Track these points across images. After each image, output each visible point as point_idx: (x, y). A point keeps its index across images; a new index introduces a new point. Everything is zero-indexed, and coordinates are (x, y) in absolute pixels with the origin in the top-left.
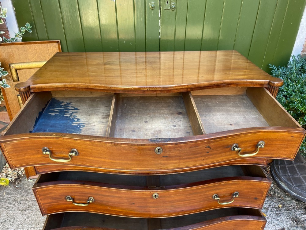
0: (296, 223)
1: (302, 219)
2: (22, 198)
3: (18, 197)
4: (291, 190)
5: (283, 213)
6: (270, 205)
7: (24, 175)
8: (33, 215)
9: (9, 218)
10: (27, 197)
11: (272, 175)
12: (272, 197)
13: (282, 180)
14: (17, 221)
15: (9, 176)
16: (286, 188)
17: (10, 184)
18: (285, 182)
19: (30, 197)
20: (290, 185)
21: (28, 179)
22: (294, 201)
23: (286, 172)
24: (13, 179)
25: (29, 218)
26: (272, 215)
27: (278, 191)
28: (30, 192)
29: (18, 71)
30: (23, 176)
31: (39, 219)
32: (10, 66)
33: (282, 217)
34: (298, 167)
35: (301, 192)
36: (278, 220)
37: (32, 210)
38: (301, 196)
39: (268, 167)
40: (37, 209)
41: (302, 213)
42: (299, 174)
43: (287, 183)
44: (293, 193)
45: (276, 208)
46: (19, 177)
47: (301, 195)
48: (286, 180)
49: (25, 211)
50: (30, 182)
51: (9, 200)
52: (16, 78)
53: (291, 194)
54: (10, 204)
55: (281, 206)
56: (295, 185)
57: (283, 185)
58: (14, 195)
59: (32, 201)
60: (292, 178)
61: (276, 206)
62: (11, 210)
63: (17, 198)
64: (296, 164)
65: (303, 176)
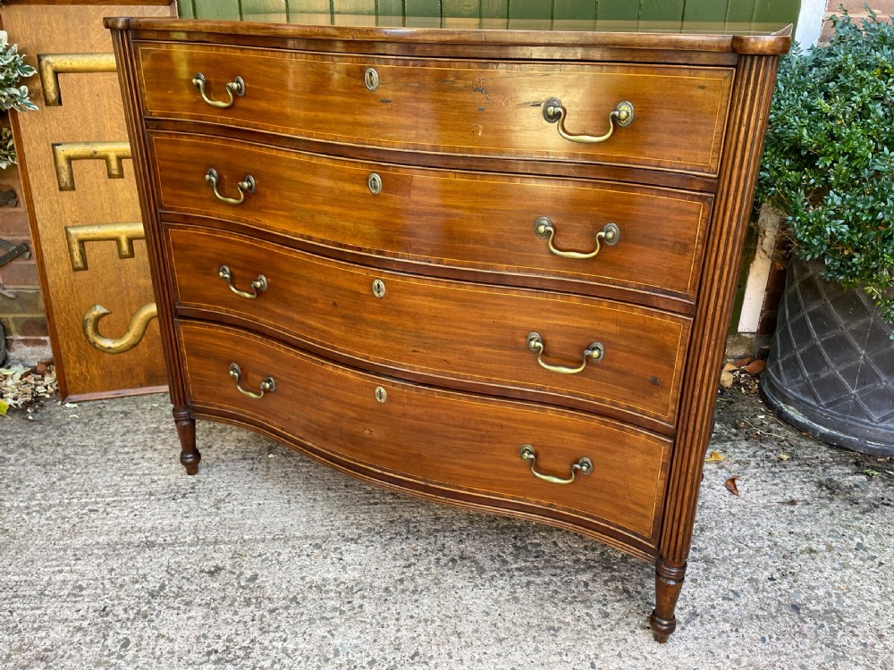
0: (828, 491)
1: (847, 484)
2: (45, 441)
3: (34, 438)
4: (815, 422)
5: (794, 471)
6: (754, 456)
7: (51, 394)
8: (78, 474)
9: (6, 481)
10: (61, 438)
11: (762, 395)
12: (761, 439)
13: (790, 396)
14: (29, 486)
15: (9, 394)
16: (800, 418)
17: (10, 413)
18: (797, 403)
19: (69, 438)
20: (811, 405)
21: (63, 400)
22: (824, 448)
23: (798, 371)
24: (20, 402)
25: (64, 480)
26: (758, 474)
27: (780, 429)
28: (70, 429)
29: (60, 76)
30: (48, 396)
31: (94, 480)
32: (40, 60)
33: (787, 478)
34: (827, 344)
35: (842, 420)
36: (776, 485)
37: (75, 464)
38: (844, 433)
39: (753, 382)
40: (90, 462)
41: (847, 471)
42: (833, 365)
43: (803, 401)
44: (821, 427)
45: (770, 461)
46: (37, 399)
47: (841, 431)
48: (799, 396)
49: (55, 465)
50: (70, 408)
51: (7, 444)
52: (52, 96)
53: (815, 431)
54: (11, 452)
55: (785, 457)
56: (823, 403)
57: (791, 411)
58: (23, 435)
59: (74, 445)
60: (814, 383)
61: (772, 458)
62: (12, 465)
63: (31, 441)
64: (820, 338)
65: (843, 367)
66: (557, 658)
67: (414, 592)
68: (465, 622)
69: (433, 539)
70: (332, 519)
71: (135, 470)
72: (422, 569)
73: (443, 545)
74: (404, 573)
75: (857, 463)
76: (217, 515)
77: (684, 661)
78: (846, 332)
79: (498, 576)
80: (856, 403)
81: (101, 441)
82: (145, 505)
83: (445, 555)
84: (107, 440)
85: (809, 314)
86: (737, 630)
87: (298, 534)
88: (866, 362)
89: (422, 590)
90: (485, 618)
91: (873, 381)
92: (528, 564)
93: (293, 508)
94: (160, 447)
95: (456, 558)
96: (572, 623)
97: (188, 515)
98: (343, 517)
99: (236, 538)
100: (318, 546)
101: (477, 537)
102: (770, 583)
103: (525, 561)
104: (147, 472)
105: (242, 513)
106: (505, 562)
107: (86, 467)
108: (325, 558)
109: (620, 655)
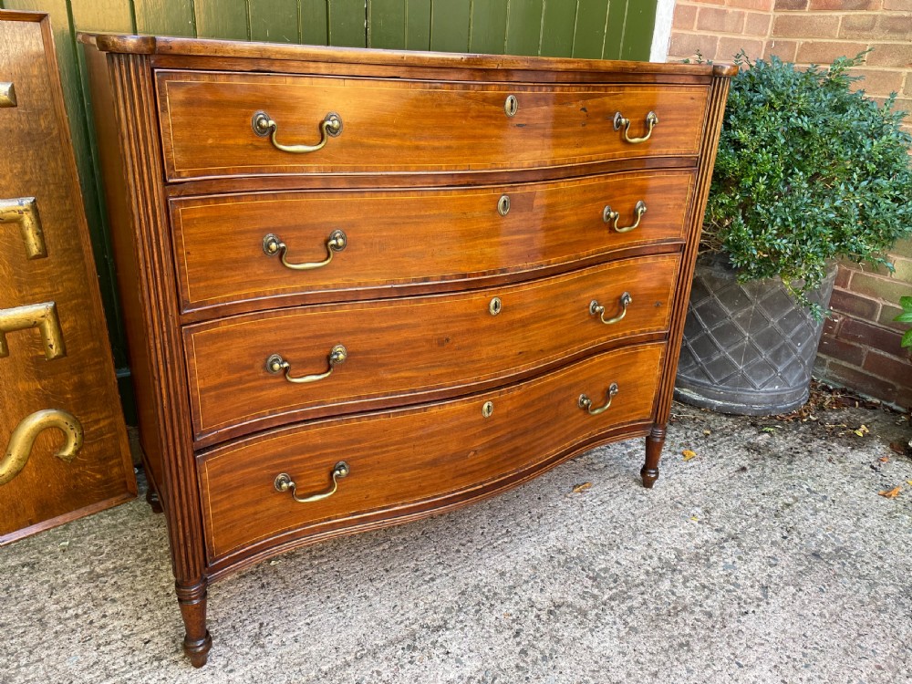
0: (756, 453)
1: (762, 443)
4: (709, 398)
5: (721, 442)
6: (688, 437)
12: (681, 421)
13: (684, 381)
16: (696, 397)
18: (692, 385)
20: (706, 385)
22: (725, 418)
23: (690, 358)
26: (703, 452)
27: (685, 410)
33: (724, 450)
34: (718, 332)
35: (732, 392)
36: (721, 457)
38: (735, 403)
40: (31, 645)
41: (753, 433)
42: (723, 348)
43: (697, 383)
44: (716, 401)
45: (701, 438)
47: (732, 401)
48: (694, 379)
53: (712, 405)
55: (708, 432)
56: (716, 382)
57: (687, 393)
60: (707, 366)
61: (700, 436)
64: (710, 327)
65: (731, 350)
66: (710, 672)
67: (544, 658)
68: (613, 670)
69: (517, 597)
70: (402, 612)
71: (108, 634)
72: (532, 632)
73: (530, 599)
74: (519, 644)
75: (753, 425)
76: (267, 654)
77: (792, 631)
78: (733, 319)
79: (600, 612)
80: (743, 376)
81: (23, 611)
82: (163, 676)
83: (540, 610)
84: (32, 608)
85: (697, 310)
86: (800, 590)
87: (381, 643)
88: (750, 342)
89: (550, 654)
90: (626, 659)
91: (755, 356)
92: (614, 591)
93: (349, 615)
94: (117, 595)
95: (553, 608)
96: (693, 633)
97: (229, 668)
98: (411, 606)
99: (313, 674)
100: (412, 648)
101: (552, 580)
102: (786, 542)
103: (611, 589)
104: (127, 632)
105: (296, 641)
106: (595, 597)
107: (31, 652)
108: (430, 658)
109: (748, 647)
